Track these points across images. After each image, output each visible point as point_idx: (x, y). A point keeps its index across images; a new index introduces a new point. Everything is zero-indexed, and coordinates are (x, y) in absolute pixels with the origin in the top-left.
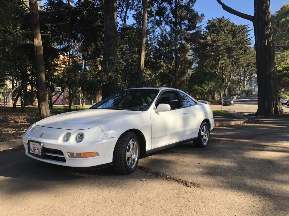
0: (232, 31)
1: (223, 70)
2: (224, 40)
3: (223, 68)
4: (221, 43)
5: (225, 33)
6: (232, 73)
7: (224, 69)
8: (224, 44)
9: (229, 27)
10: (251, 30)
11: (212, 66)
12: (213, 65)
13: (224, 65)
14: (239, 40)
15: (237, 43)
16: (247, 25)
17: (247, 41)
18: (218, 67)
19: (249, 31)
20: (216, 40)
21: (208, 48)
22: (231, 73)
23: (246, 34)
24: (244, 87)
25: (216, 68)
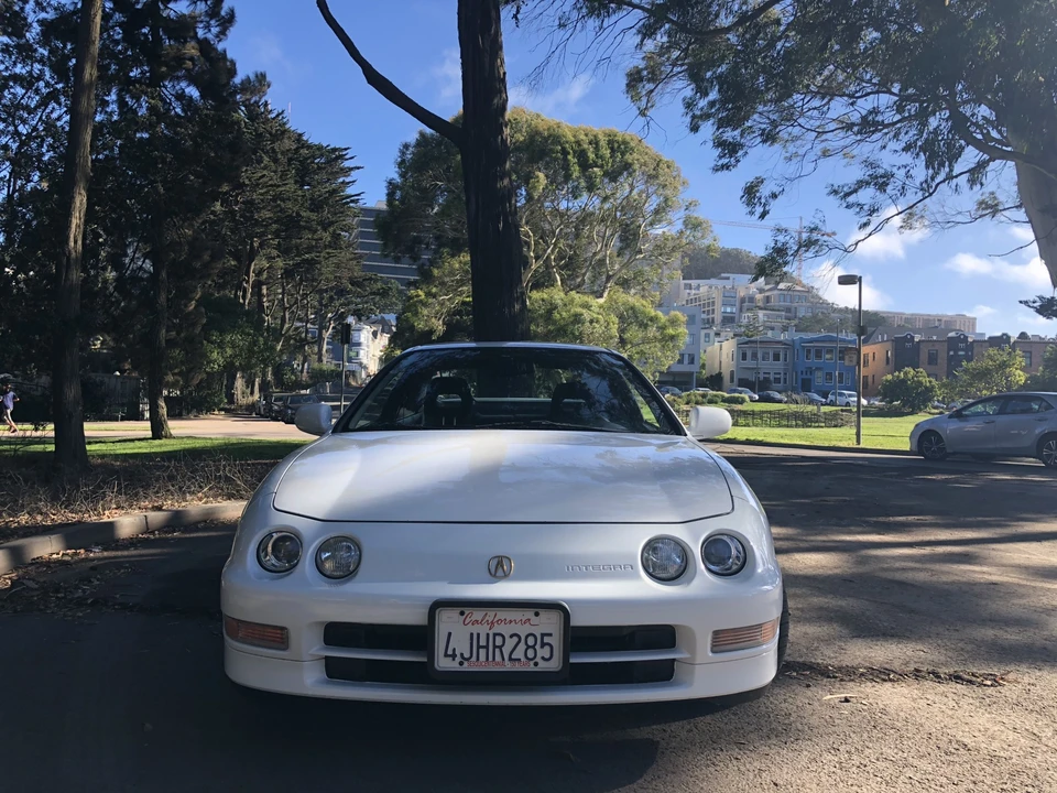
0: (296, 159)
1: (260, 295)
2: (275, 185)
3: (261, 290)
4: (261, 194)
5: (276, 161)
6: (290, 308)
7: (265, 291)
8: (274, 200)
9: (288, 144)
10: (358, 168)
11: (222, 277)
12: (224, 273)
13: (265, 275)
14: (320, 196)
15: (316, 206)
16: (346, 149)
17: (348, 203)
18: (248, 282)
19: (351, 169)
20: (247, 182)
21: (218, 206)
22: (285, 309)
23: (341, 180)
24: (320, 360)
25: (239, 287)
